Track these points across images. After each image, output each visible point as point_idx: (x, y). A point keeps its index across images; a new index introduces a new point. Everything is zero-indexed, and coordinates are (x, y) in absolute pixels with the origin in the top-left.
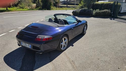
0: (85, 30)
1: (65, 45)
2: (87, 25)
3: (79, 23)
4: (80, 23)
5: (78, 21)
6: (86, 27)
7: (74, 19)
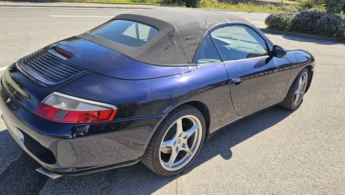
0: (297, 92)
1: (187, 149)
2: (310, 70)
3: (275, 58)
4: (276, 61)
5: (271, 49)
6: (306, 77)
7: (255, 40)
